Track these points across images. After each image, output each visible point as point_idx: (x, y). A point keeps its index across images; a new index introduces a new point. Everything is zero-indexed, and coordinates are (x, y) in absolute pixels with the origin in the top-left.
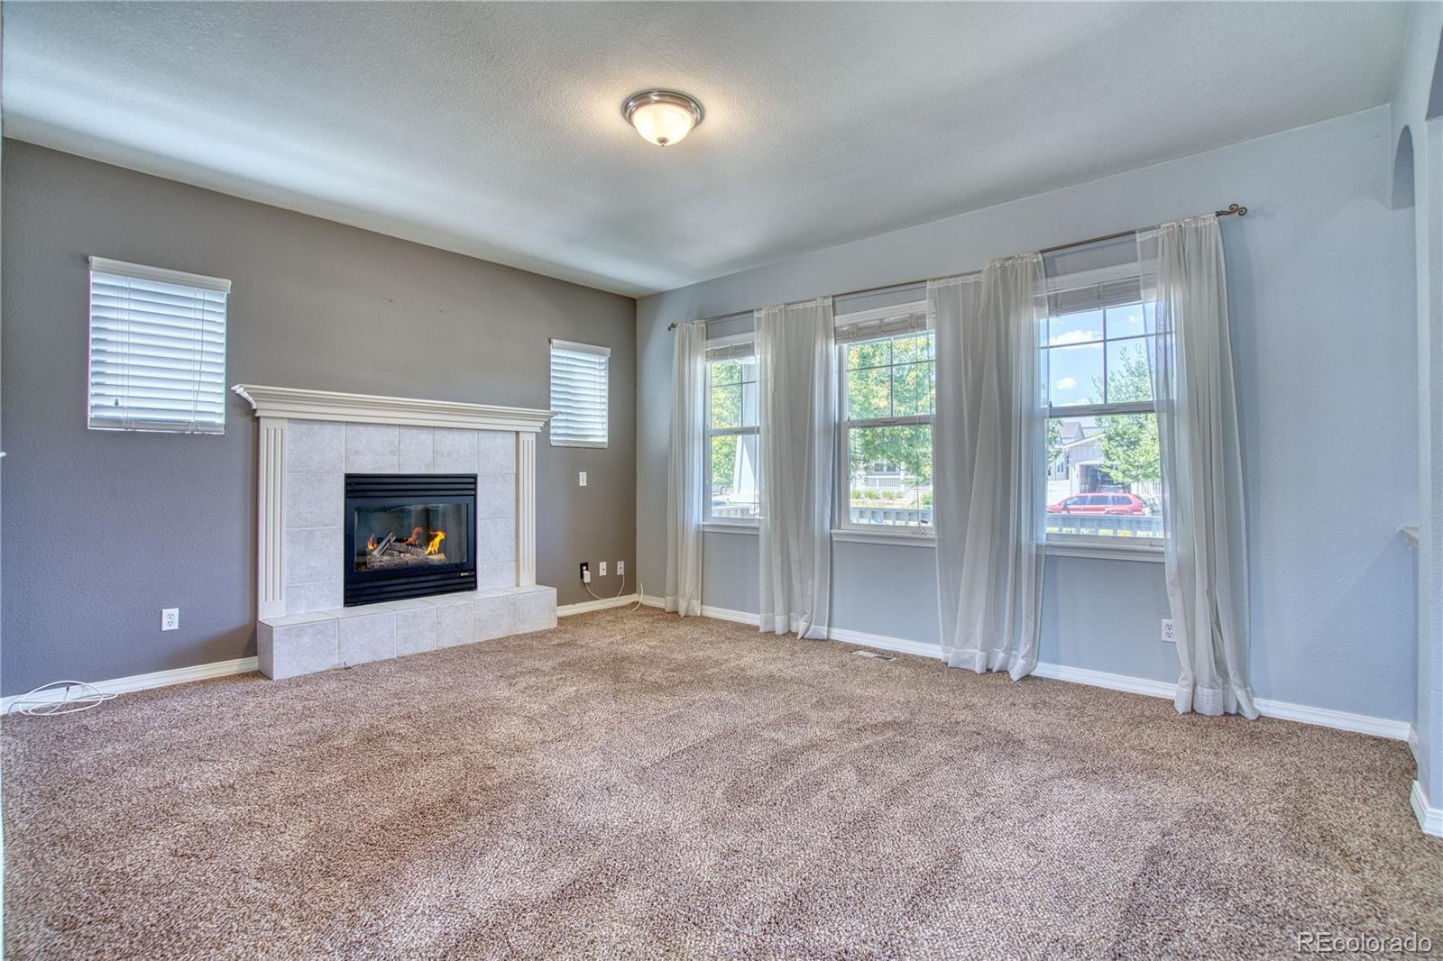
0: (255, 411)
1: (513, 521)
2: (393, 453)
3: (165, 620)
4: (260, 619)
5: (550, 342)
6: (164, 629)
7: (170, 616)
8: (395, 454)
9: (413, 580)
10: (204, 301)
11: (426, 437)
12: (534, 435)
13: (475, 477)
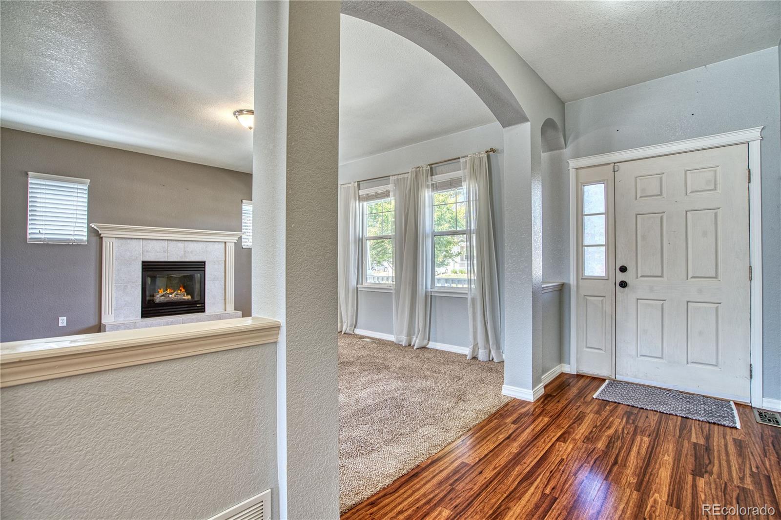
0: (100, 234)
1: (223, 282)
2: (164, 252)
3: (60, 322)
4: (102, 322)
5: (242, 202)
6: (60, 325)
7: (62, 320)
8: (166, 252)
9: (174, 307)
10: (78, 188)
11: (181, 245)
12: (234, 244)
13: (204, 262)
